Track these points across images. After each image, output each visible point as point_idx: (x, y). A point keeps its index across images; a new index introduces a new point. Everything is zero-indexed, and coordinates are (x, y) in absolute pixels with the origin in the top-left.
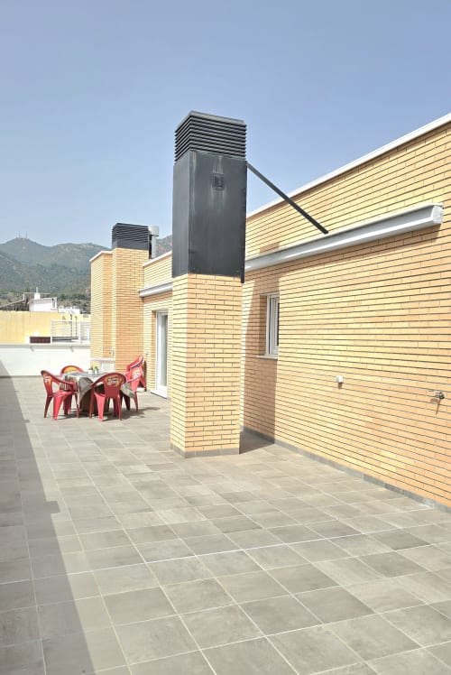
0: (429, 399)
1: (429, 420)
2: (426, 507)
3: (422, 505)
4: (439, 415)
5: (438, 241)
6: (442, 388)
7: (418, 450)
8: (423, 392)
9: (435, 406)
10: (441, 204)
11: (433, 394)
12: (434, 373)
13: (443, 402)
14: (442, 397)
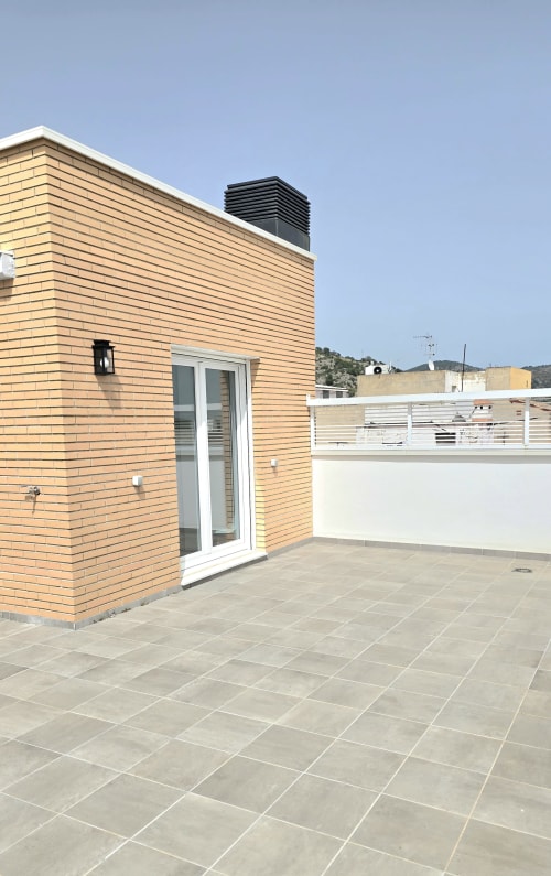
0: (23, 497)
1: (26, 522)
2: (31, 626)
3: (26, 625)
4: (37, 514)
5: (13, 300)
6: (36, 481)
7: (17, 561)
8: (16, 488)
9: (30, 505)
10: (11, 253)
11: (27, 490)
12: (25, 464)
13: (39, 498)
14: (38, 493)
